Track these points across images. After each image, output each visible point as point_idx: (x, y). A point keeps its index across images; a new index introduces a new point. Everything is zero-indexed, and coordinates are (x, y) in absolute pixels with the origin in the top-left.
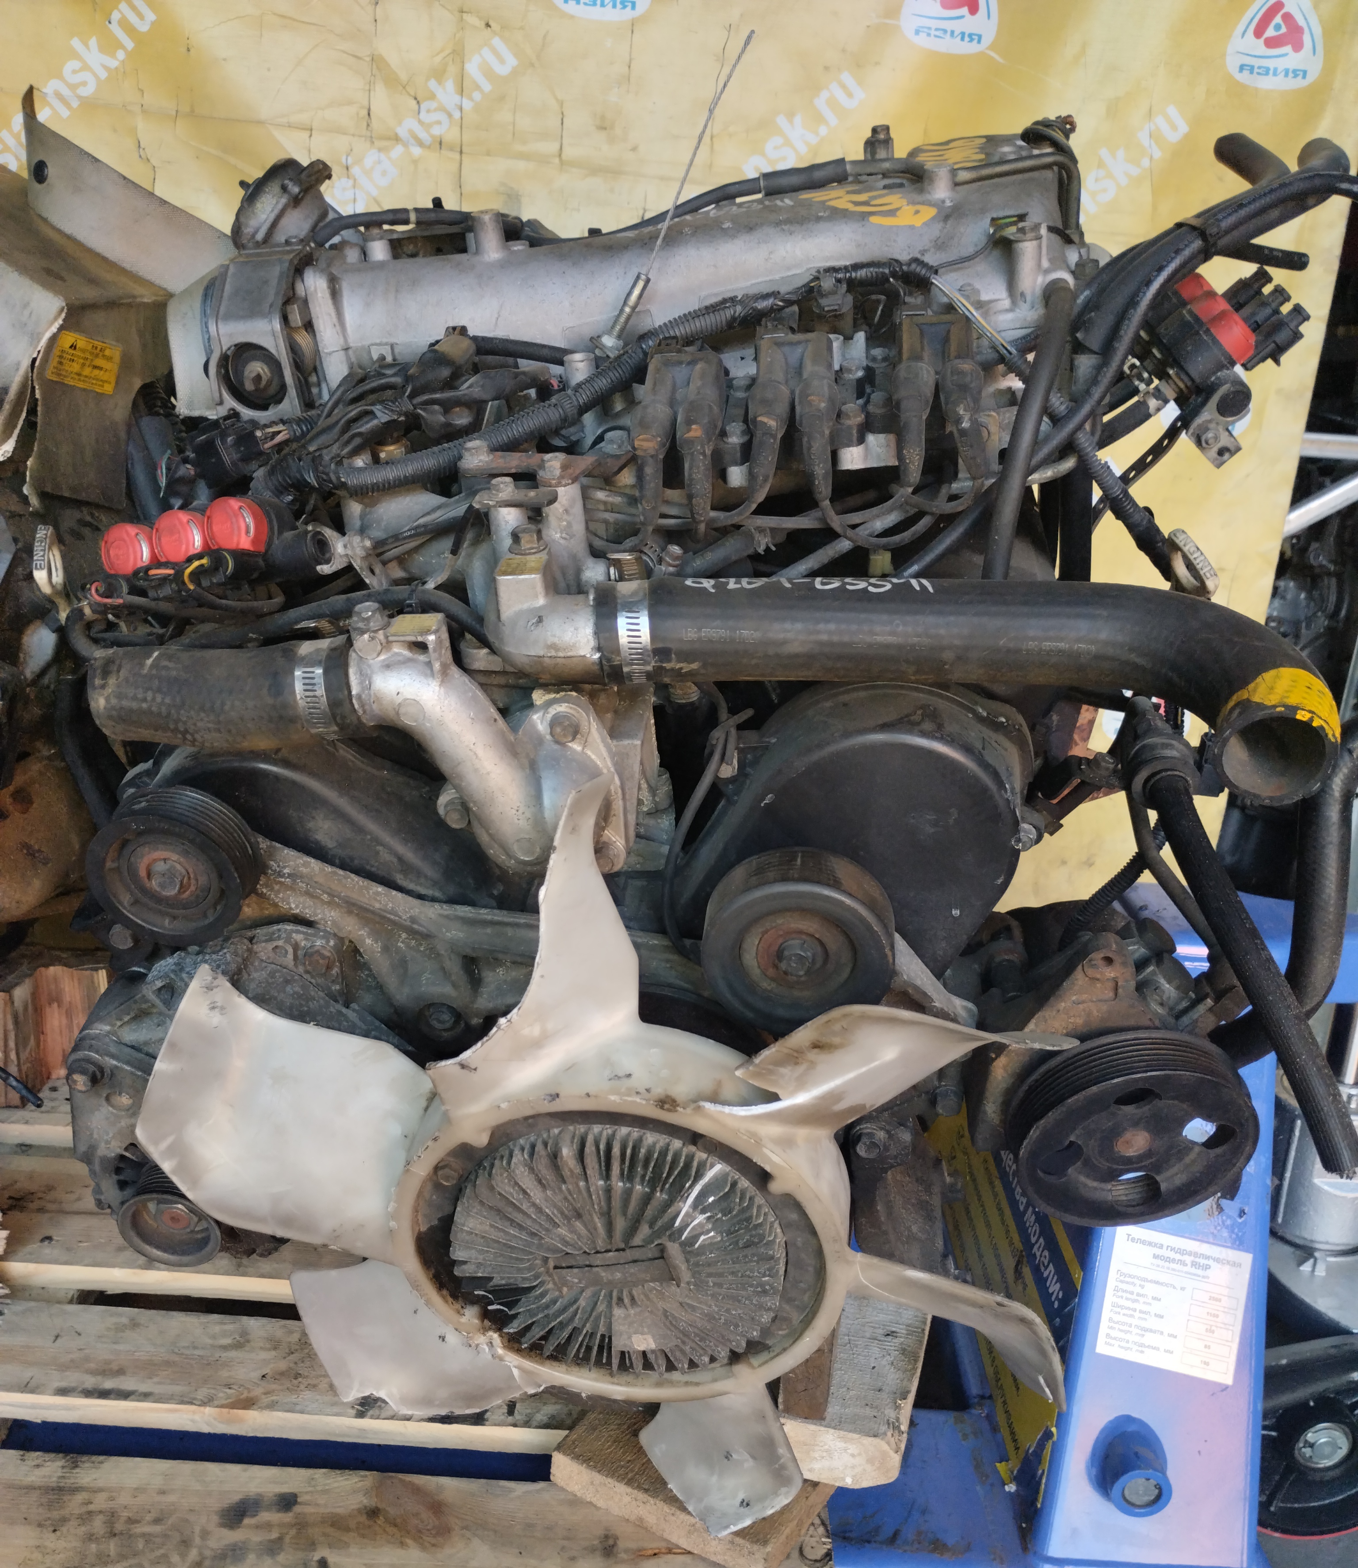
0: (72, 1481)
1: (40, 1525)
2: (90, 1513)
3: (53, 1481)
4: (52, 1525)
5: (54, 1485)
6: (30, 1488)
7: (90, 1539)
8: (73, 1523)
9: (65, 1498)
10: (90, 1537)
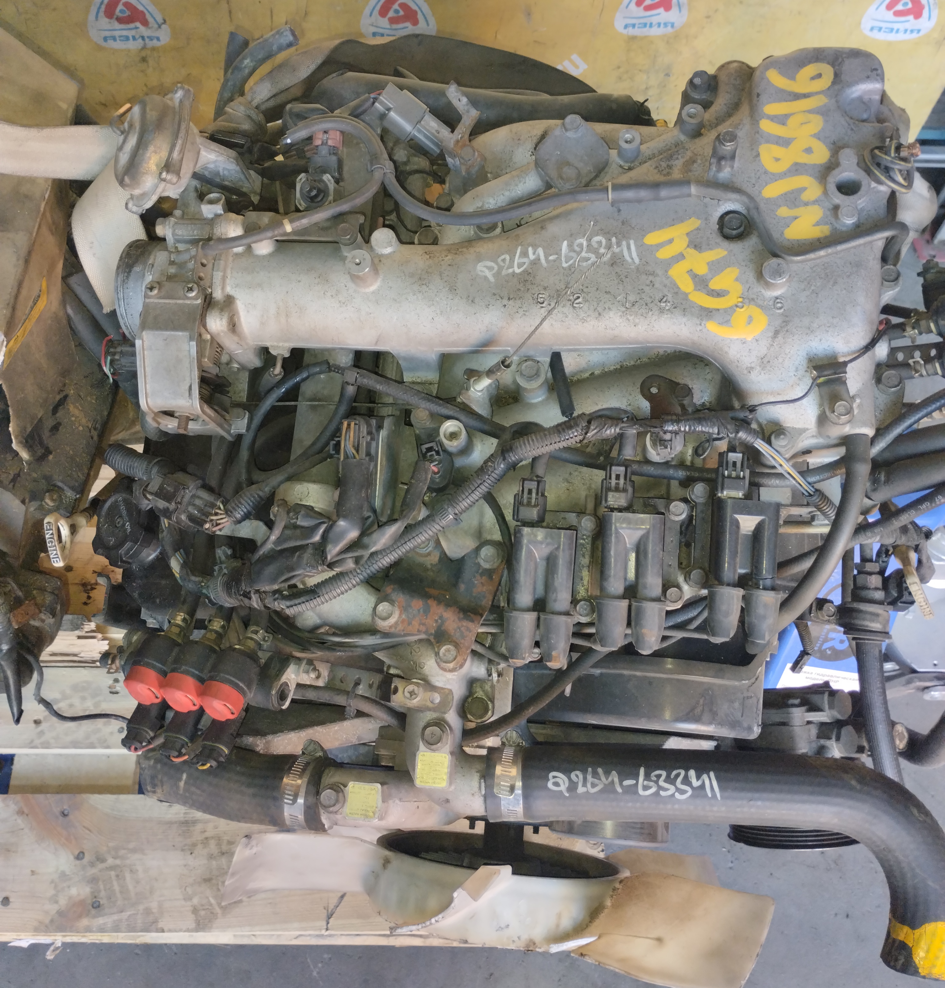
0: (191, 816)
1: (183, 850)
2: (206, 838)
3: (181, 817)
4: (190, 850)
5: (182, 819)
6: (170, 823)
7: (211, 858)
8: (200, 846)
9: (192, 829)
10: (211, 857)
